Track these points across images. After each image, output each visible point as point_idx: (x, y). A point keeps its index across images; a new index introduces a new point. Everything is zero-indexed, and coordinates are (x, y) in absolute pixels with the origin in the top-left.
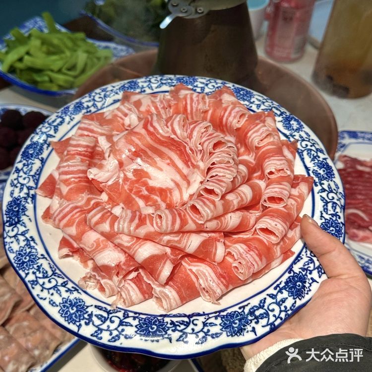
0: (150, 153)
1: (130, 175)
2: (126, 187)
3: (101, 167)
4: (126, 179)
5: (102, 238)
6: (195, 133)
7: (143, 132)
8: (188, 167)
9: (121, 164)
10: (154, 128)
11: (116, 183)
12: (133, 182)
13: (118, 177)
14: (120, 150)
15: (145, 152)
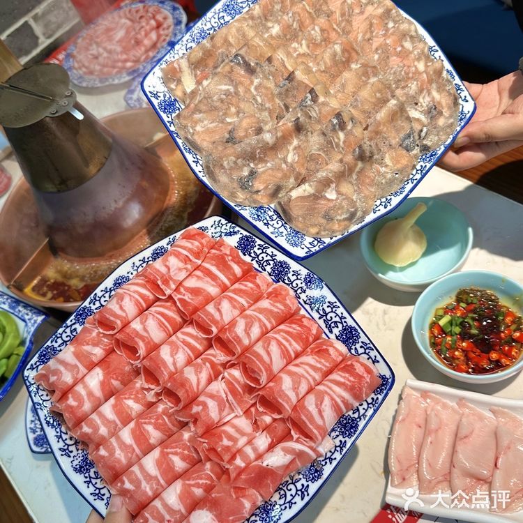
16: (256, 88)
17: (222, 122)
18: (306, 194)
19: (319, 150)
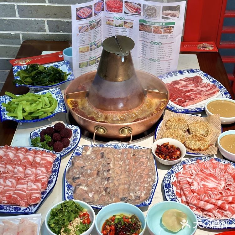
0: (205, 179)
1: (202, 186)
2: (202, 190)
3: (193, 185)
4: (201, 188)
5: (205, 202)
6: (217, 171)
7: (202, 173)
8: (217, 180)
9: (198, 183)
10: (205, 171)
11: (199, 189)
12: (203, 188)
13: (199, 187)
14: (197, 180)
15: (204, 179)
16: (99, 161)
17: (85, 163)
18: (84, 189)
19: (98, 182)
